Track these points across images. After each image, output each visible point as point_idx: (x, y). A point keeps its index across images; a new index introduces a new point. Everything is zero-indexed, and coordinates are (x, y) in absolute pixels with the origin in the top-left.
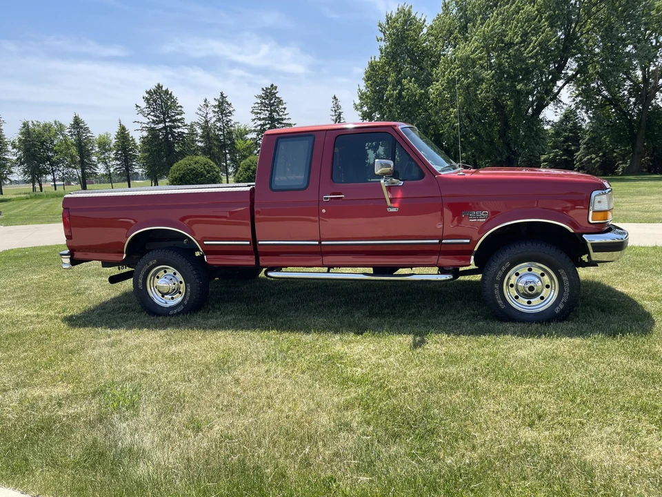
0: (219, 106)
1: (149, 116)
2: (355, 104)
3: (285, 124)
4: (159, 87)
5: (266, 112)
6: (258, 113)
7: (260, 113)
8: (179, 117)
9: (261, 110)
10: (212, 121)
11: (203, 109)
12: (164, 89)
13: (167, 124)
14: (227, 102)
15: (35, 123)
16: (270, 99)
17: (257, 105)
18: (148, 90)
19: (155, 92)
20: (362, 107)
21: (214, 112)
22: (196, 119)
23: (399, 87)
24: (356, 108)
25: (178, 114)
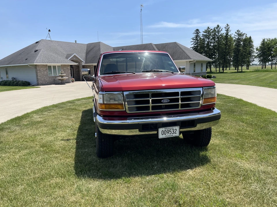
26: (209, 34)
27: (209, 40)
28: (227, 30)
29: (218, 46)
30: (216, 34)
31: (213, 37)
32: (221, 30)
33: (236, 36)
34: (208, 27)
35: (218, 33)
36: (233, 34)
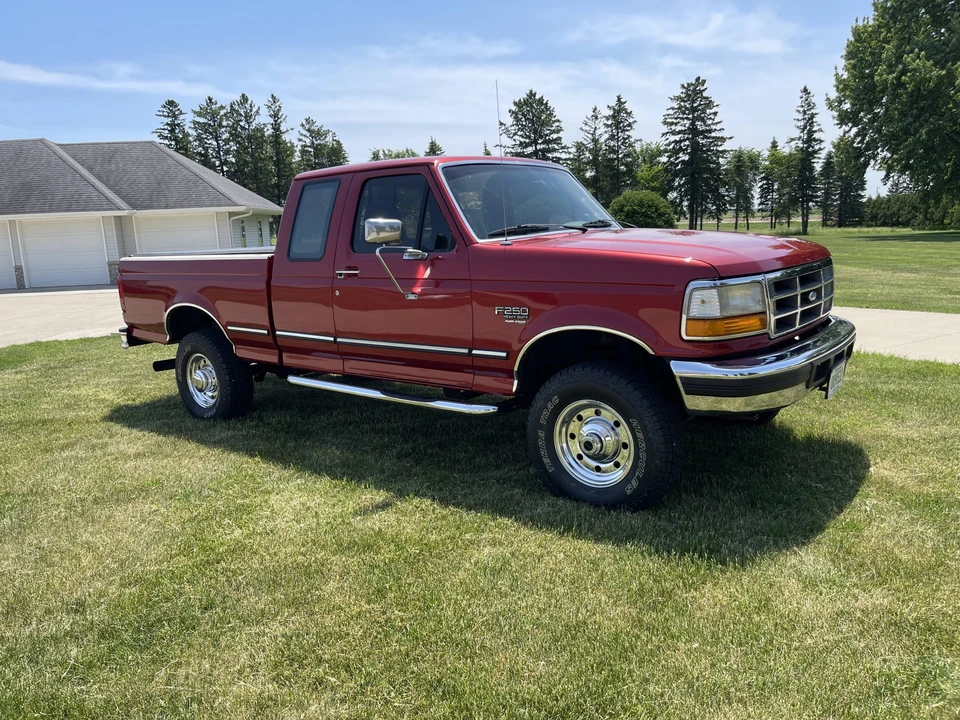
0: (614, 117)
1: (516, 137)
2: (828, 99)
3: (713, 138)
4: (532, 94)
5: (686, 121)
6: (672, 124)
7: (676, 124)
8: (555, 136)
9: (676, 119)
10: (602, 140)
11: (590, 123)
12: (537, 97)
13: (538, 147)
14: (625, 110)
15: (387, 152)
16: (694, 102)
17: (671, 112)
18: (517, 101)
19: (526, 103)
20: (840, 102)
21: (607, 126)
22: (581, 137)
23: (900, 66)
24: (830, 106)
25: (554, 132)
26: (214, 121)
27: (218, 144)
28: (275, 116)
29: (255, 164)
30: (242, 124)
31: (231, 135)
32: (257, 112)
33: (305, 136)
34: (210, 99)
35: (249, 123)
36: (296, 131)
